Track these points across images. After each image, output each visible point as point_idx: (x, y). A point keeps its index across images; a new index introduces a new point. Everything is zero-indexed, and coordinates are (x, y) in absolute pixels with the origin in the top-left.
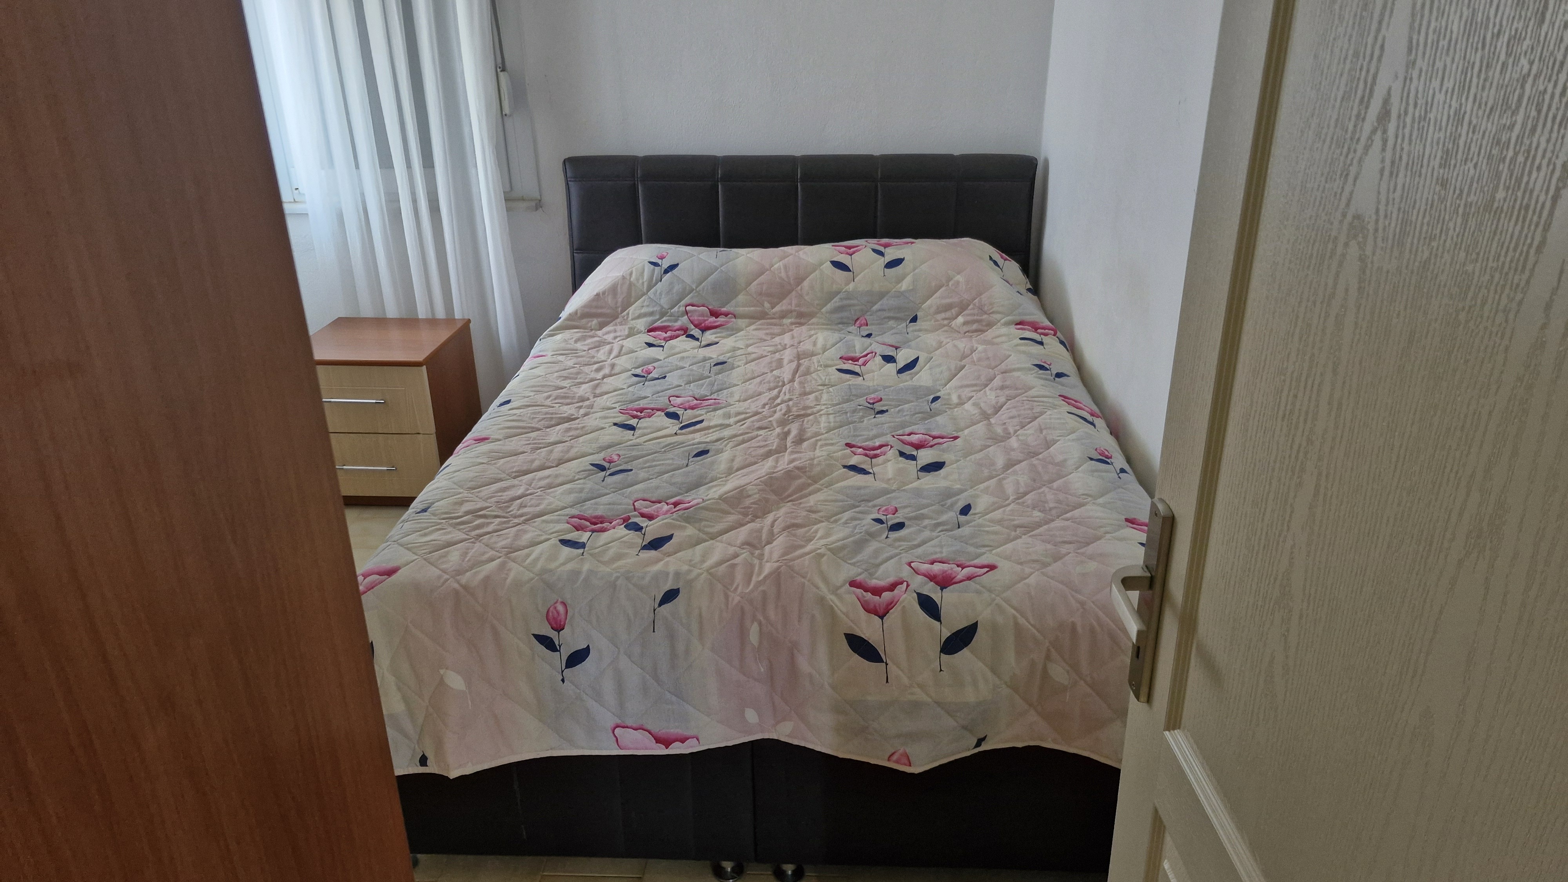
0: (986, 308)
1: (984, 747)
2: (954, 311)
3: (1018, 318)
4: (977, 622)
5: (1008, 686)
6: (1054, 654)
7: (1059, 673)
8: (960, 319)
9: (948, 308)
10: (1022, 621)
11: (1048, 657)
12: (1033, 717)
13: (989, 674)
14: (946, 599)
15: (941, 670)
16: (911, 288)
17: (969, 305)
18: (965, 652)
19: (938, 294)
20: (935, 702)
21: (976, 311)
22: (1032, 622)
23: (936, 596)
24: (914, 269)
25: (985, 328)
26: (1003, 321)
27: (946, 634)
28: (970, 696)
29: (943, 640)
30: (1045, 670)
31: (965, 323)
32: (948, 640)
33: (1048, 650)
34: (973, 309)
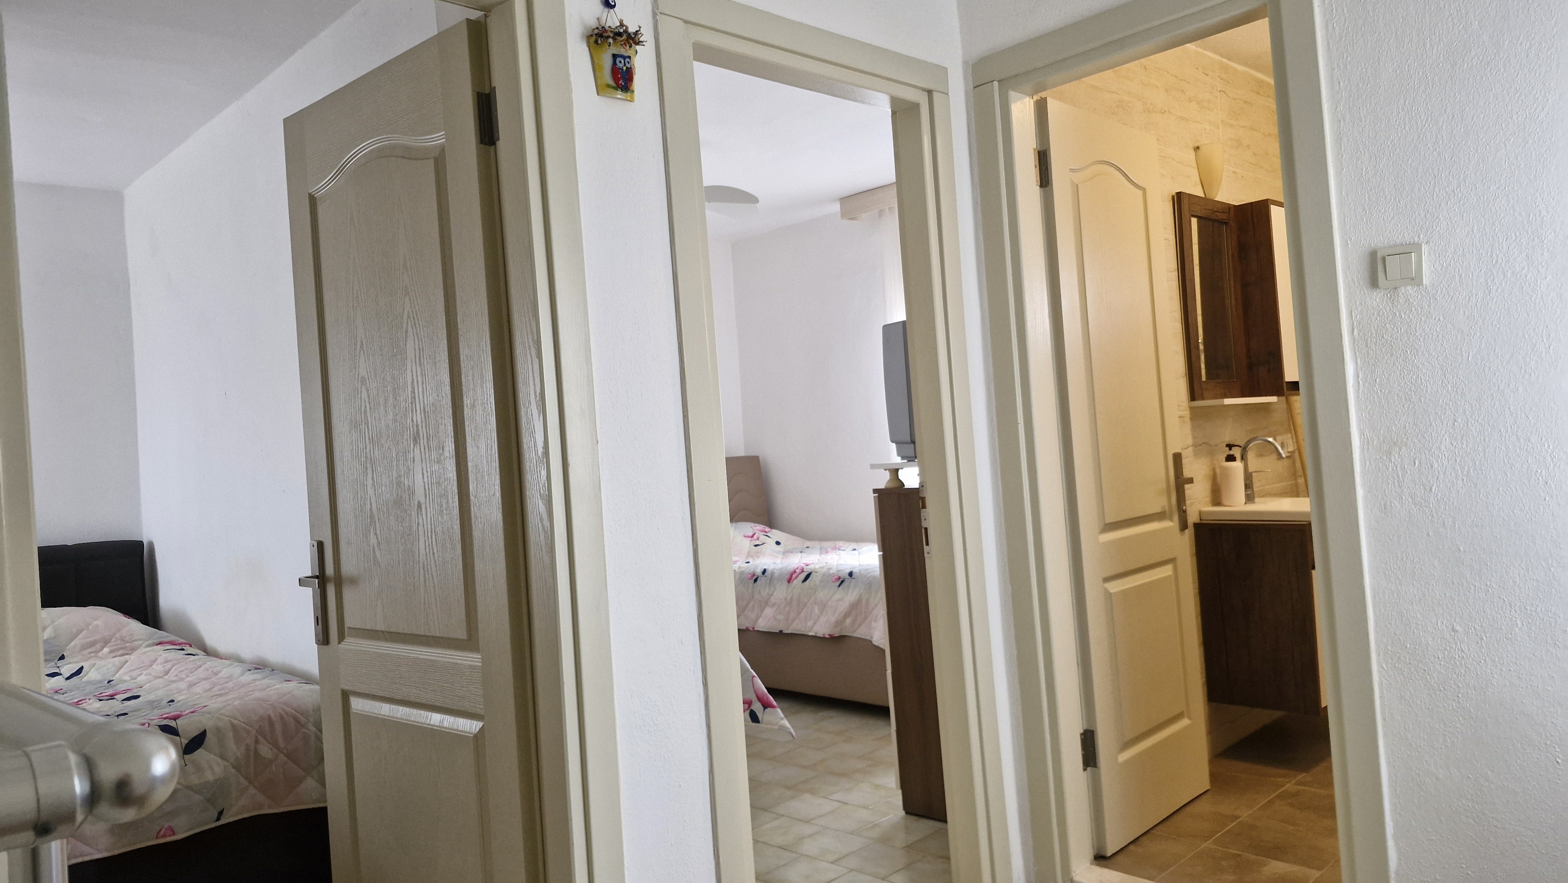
0: (127, 639)
1: (223, 821)
2: (98, 646)
3: (157, 641)
4: (205, 730)
5: (234, 767)
6: (260, 738)
7: (266, 751)
8: (106, 650)
9: (92, 644)
10: (235, 722)
11: (257, 742)
12: (252, 791)
13: (219, 760)
14: (180, 724)
15: (186, 765)
16: (53, 635)
17: (111, 639)
18: (200, 751)
19: (80, 636)
20: (186, 787)
21: (119, 642)
22: (242, 720)
23: (172, 723)
24: (53, 622)
25: (130, 652)
26: (144, 645)
27: (185, 742)
28: (209, 777)
29: (184, 745)
30: (256, 749)
31: (111, 652)
32: (187, 745)
33: (256, 737)
34: (116, 641)
